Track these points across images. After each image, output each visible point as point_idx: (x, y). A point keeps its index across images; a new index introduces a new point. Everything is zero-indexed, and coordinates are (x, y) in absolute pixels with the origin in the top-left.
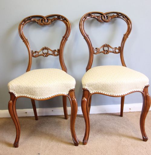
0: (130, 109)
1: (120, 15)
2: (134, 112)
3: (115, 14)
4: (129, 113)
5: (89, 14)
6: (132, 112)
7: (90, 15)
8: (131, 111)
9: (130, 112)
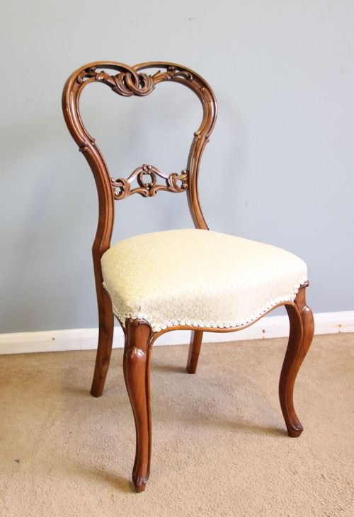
0: (264, 331)
1: (177, 71)
2: (275, 338)
3: (164, 70)
4: (261, 344)
5: (87, 70)
6: (268, 339)
7: (92, 74)
8: (267, 336)
9: (264, 339)
